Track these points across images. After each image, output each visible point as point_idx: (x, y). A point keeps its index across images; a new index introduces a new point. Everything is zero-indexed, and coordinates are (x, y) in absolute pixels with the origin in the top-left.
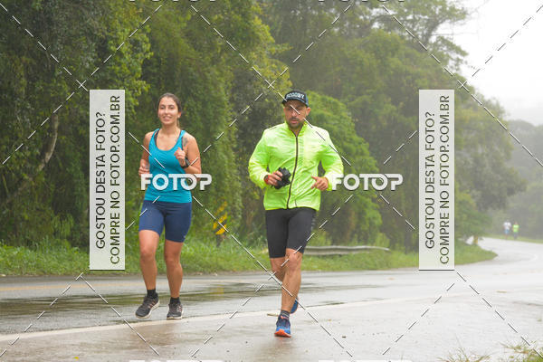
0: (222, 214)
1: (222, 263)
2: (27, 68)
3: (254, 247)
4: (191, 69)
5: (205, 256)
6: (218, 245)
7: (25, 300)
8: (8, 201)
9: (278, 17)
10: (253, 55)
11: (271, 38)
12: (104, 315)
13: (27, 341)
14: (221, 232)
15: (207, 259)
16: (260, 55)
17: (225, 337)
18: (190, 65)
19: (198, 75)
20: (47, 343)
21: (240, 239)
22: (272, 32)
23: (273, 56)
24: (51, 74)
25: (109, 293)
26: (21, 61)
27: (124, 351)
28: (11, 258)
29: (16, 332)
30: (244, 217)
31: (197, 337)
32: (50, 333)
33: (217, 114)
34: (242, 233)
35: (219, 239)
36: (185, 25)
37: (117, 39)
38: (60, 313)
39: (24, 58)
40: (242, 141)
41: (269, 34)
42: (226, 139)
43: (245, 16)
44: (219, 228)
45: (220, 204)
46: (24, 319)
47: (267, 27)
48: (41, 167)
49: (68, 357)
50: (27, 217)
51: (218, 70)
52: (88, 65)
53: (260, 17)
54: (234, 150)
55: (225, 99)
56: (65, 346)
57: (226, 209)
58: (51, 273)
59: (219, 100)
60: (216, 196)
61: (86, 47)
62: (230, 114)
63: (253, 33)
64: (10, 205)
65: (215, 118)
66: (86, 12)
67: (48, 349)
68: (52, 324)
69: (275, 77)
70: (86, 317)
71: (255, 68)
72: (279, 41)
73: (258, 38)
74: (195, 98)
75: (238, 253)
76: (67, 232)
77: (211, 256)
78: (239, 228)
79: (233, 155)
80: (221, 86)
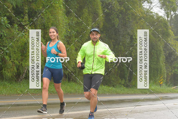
0: (161, 79)
1: (161, 91)
2: (113, 43)
3: (169, 87)
4: (154, 43)
5: (157, 89)
6: (160, 87)
7: (113, 100)
8: (108, 75)
9: (175, 29)
10: (169, 39)
11: (174, 35)
12: (132, 104)
13: (114, 110)
14: (161, 83)
15: (158, 90)
16: (171, 39)
17: (163, 110)
18: (153, 42)
19: (155, 44)
20: (119, 111)
21: (166, 85)
22: (174, 33)
23: (174, 39)
24: (119, 44)
25: (134, 99)
26: (112, 41)
27: (138, 113)
28: (109, 90)
29: (111, 108)
30: (167, 79)
31: (156, 110)
32: (119, 108)
33: (160, 54)
34: (166, 83)
35: (161, 85)
36: (152, 31)
37: (135, 35)
38: (122, 103)
39: (112, 40)
40: (166, 60)
41: (173, 34)
42: (162, 60)
43: (167, 29)
44: (161, 82)
45: (161, 76)
46: (113, 105)
47: (172, 32)
48: (116, 67)
49: (124, 114)
50: (113, 79)
51: (160, 43)
52: (128, 42)
53: (171, 29)
54: (164, 63)
55: (162, 50)
56: (123, 112)
57: (162, 77)
58: (119, 93)
59: (160, 50)
60: (160, 74)
61: (127, 37)
62: (163, 54)
63: (169, 33)
64: (109, 77)
65: (160, 55)
66: (127, 29)
67: (119, 112)
68: (120, 106)
69: (174, 44)
70: (128, 104)
71: (170, 42)
72: (175, 35)
73: (170, 35)
74: (154, 50)
75: (165, 89)
76: (123, 83)
77: (159, 89)
78: (166, 82)
79: (164, 64)
80: (161, 47)
